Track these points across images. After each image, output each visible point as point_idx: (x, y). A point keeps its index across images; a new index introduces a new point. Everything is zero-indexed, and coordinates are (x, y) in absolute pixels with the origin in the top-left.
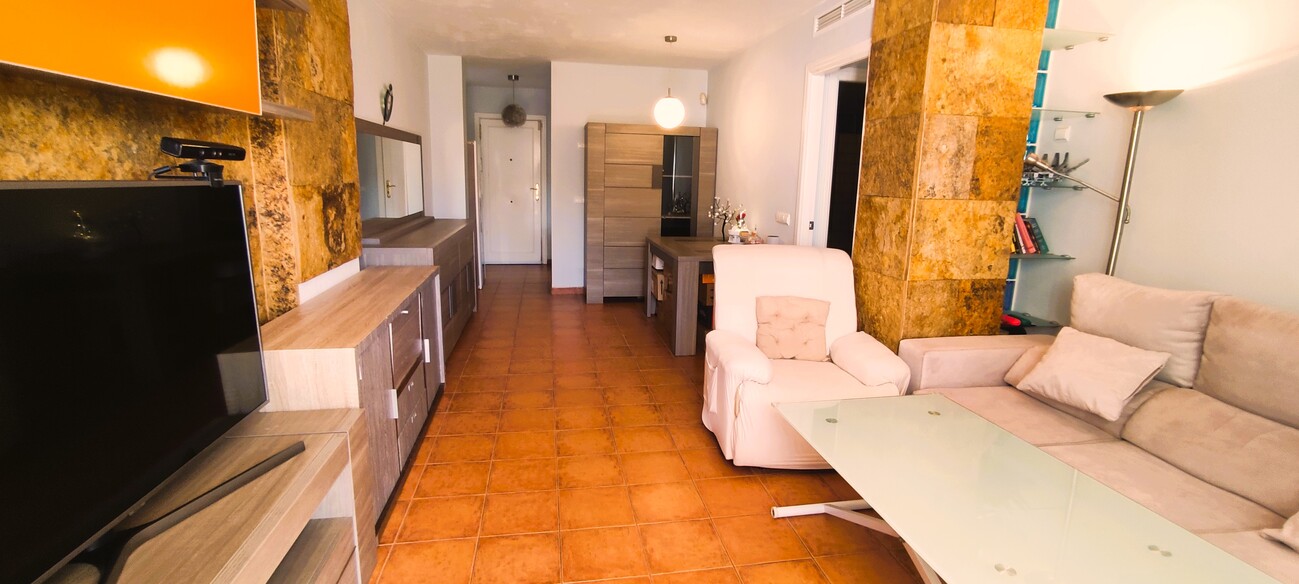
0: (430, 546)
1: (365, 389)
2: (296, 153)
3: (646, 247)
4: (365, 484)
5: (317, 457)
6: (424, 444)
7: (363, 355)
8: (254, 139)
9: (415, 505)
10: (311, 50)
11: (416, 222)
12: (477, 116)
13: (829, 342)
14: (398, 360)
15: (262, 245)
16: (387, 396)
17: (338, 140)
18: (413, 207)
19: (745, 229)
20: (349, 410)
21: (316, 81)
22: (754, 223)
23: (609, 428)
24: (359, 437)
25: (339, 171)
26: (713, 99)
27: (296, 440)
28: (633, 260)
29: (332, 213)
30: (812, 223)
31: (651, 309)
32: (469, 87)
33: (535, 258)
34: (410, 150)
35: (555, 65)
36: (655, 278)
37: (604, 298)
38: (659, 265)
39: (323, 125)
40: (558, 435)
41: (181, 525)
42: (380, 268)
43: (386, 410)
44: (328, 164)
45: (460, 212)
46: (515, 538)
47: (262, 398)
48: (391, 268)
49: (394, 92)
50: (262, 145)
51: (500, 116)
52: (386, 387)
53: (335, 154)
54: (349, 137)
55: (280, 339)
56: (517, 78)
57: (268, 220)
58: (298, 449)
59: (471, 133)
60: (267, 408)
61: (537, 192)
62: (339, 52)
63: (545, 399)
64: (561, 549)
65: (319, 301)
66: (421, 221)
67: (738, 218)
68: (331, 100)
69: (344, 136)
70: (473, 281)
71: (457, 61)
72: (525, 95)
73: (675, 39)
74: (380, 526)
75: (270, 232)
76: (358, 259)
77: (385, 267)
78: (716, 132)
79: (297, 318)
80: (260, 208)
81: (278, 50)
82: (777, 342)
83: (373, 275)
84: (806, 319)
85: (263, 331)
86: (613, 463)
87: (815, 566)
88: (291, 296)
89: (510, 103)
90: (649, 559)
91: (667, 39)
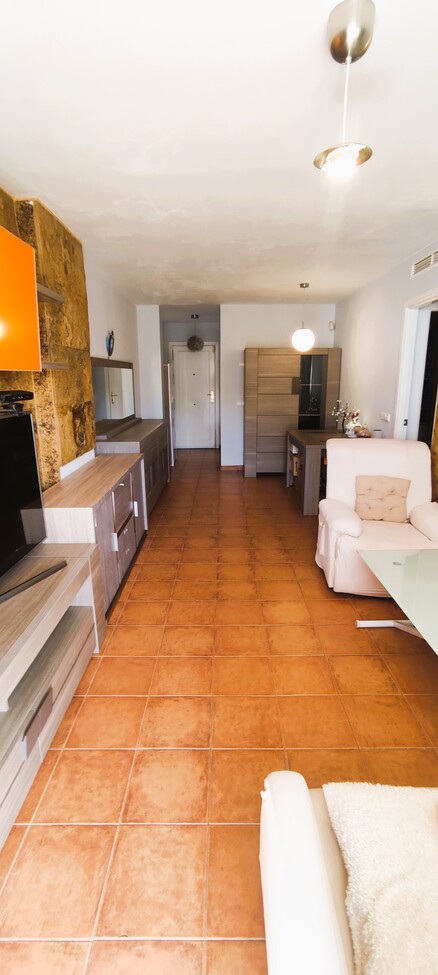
0: (136, 628)
1: (98, 533)
2: (58, 387)
3: (286, 437)
4: (98, 588)
5: (73, 570)
6: (134, 568)
7: (98, 512)
8: (35, 380)
9: (128, 604)
10: (66, 321)
11: (129, 423)
12: (171, 344)
13: (409, 509)
14: (118, 515)
15: (40, 443)
16: (111, 537)
17: (81, 375)
18: (128, 413)
19: (358, 424)
20: (90, 544)
21: (68, 340)
22: (364, 420)
23: (252, 563)
24: (95, 560)
25: (82, 395)
26: (339, 326)
27: (61, 560)
28: (278, 447)
29: (78, 422)
30: (406, 420)
31: (289, 482)
32: (164, 324)
33: (211, 444)
34: (126, 373)
35: (222, 307)
36: (292, 460)
37: (258, 474)
38: (295, 451)
39: (73, 367)
40: (218, 566)
41: (10, 600)
42: (106, 455)
43: (111, 546)
44: (75, 391)
45: (159, 414)
46: (187, 628)
47: (44, 536)
48: (114, 456)
49: (115, 336)
50: (39, 384)
51: (186, 343)
52: (111, 532)
53: (80, 384)
54: (87, 372)
55: (52, 501)
56: (197, 316)
57: (43, 429)
58: (63, 565)
59: (167, 358)
60: (46, 541)
61: (212, 397)
62: (82, 318)
63: (212, 542)
64: (215, 637)
65: (72, 477)
66: (133, 421)
67: (353, 416)
68: (77, 350)
69: (85, 371)
70: (167, 460)
71: (156, 308)
72: (203, 327)
73: (307, 285)
74: (108, 615)
75: (44, 436)
76: (93, 451)
77: (110, 454)
78: (341, 350)
79: (60, 488)
80: (39, 422)
81: (48, 325)
82: (370, 508)
83: (103, 461)
84: (392, 492)
85: (43, 495)
86: (252, 586)
87: (381, 660)
88: (56, 475)
89: (193, 335)
90: (270, 646)
91: (302, 286)
